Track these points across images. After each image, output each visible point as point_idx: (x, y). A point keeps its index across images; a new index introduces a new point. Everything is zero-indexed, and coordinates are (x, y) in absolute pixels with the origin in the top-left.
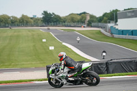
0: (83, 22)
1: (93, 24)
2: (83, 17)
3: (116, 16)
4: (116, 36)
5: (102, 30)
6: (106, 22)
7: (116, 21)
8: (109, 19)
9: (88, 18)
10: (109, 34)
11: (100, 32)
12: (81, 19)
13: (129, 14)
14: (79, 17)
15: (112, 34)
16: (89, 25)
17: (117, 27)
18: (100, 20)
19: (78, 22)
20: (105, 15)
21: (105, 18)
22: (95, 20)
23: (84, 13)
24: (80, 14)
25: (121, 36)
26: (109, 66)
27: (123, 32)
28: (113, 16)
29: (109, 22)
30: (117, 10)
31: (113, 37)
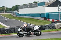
0: (3, 11)
1: (8, 11)
2: (3, 8)
3: (18, 8)
4: (18, 16)
5: (12, 14)
6: (13, 10)
7: (18, 10)
8: (15, 9)
9: (5, 9)
10: (15, 16)
11: (11, 15)
12: (2, 9)
13: (24, 7)
14: (1, 9)
15: (16, 15)
16: (6, 12)
17: (18, 13)
18: (11, 9)
19: (1, 10)
20: (13, 7)
21: (13, 9)
22: (8, 9)
23: (4, 7)
24: (2, 7)
25: (20, 16)
26: (15, 30)
27: (21, 15)
28: (16, 8)
29: (15, 11)
30: (18, 5)
31: (17, 17)
